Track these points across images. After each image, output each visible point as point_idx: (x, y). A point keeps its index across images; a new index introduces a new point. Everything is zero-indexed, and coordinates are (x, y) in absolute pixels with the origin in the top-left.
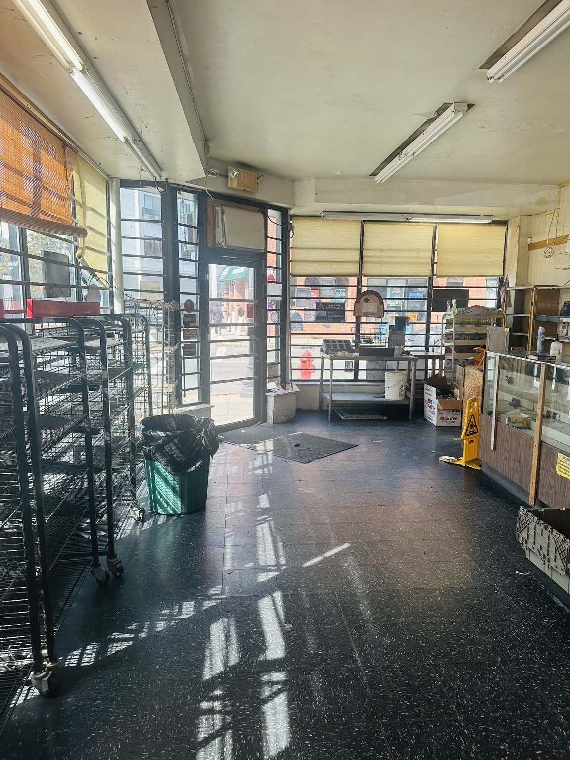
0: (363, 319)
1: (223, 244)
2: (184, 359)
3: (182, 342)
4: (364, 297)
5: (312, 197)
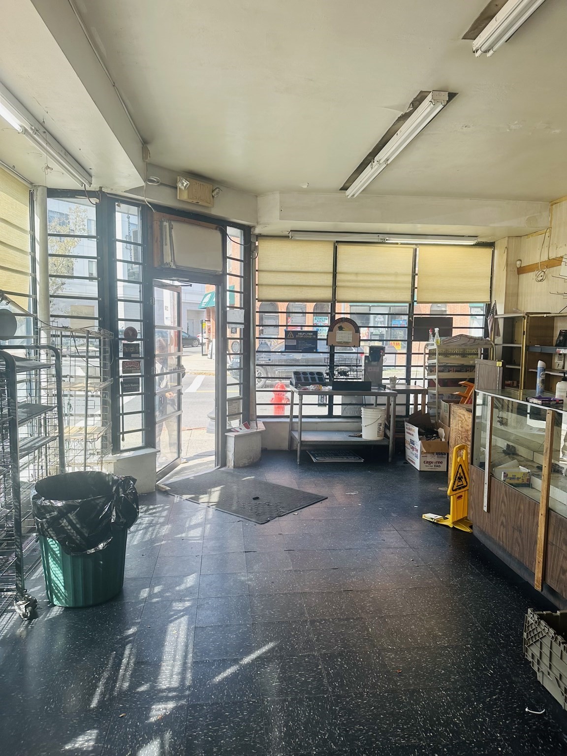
0: (337, 349)
1: (172, 264)
2: (123, 396)
3: (121, 377)
4: (338, 325)
5: (277, 213)
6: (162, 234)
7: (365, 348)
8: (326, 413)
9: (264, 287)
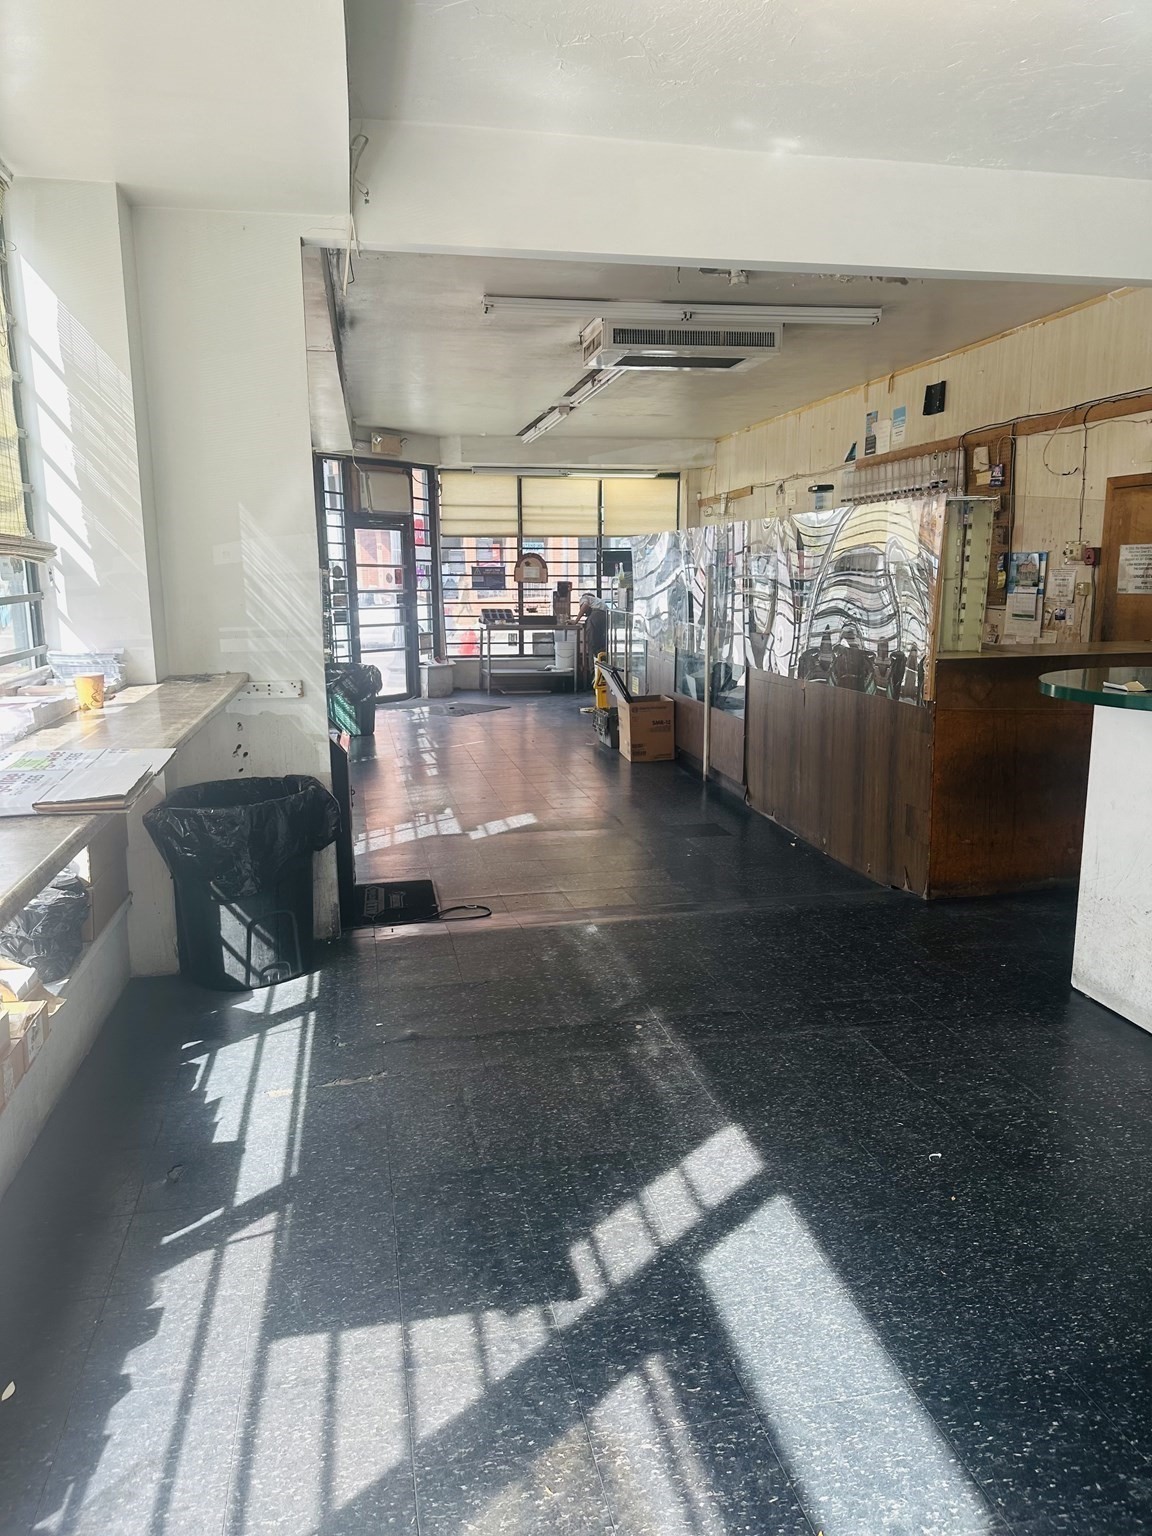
0: (526, 585)
1: (369, 509)
2: (335, 625)
4: (525, 561)
5: (459, 456)
6: (359, 482)
7: (552, 584)
8: (518, 653)
9: (449, 523)
